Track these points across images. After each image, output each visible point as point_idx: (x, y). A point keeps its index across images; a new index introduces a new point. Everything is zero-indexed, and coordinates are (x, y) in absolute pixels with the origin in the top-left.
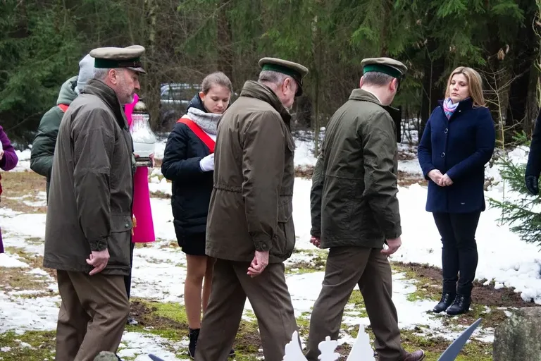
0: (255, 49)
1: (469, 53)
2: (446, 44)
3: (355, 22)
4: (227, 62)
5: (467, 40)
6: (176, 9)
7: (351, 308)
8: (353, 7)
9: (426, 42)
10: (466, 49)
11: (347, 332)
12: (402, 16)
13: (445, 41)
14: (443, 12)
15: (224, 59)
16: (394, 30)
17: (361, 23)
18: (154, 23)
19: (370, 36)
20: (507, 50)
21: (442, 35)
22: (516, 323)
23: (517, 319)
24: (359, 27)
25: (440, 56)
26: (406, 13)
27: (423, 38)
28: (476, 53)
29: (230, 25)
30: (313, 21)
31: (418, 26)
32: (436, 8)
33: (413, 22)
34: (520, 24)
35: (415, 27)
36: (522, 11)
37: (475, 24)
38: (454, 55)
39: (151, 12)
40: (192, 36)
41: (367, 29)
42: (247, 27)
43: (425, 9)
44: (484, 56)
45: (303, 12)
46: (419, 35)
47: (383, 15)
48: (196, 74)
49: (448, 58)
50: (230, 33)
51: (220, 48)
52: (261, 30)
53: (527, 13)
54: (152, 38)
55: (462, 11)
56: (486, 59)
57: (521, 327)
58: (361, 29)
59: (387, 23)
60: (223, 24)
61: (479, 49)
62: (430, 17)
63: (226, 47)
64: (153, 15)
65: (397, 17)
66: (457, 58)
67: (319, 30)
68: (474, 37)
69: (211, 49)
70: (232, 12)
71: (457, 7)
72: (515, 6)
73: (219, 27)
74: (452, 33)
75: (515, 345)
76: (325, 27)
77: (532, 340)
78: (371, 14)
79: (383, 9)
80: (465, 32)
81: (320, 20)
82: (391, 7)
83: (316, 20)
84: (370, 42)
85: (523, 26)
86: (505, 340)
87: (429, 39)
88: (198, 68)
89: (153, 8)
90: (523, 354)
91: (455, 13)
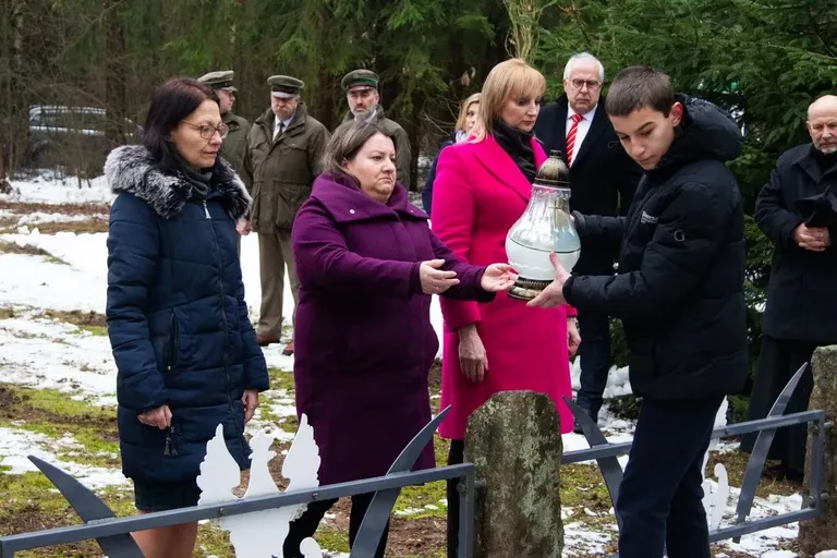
0: (155, 64)
1: (426, 75)
2: (398, 62)
3: (285, 32)
4: (119, 79)
5: (425, 59)
6: (50, 8)
7: (282, 395)
8: (282, 13)
9: (373, 61)
10: (424, 69)
11: (277, 425)
12: (344, 27)
13: (397, 61)
14: (395, 22)
15: (115, 75)
16: (334, 44)
17: (292, 33)
18: (20, 25)
19: (304, 50)
20: (473, 74)
21: (395, 52)
22: (492, 410)
23: (494, 406)
24: (289, 37)
25: (391, 79)
26: (349, 23)
27: (371, 55)
28: (435, 74)
29: (121, 32)
30: (230, 30)
31: (364, 41)
32: (386, 18)
33: (358, 36)
34: (489, 42)
35: (361, 42)
36: (493, 27)
37: (434, 40)
38: (408, 77)
39: (16, 12)
40: (72, 45)
41: (300, 40)
42: (146, 35)
43: (373, 19)
44: (446, 80)
45: (218, 18)
46: (366, 52)
47: (320, 24)
48: (78, 93)
49: (402, 79)
50: (122, 41)
51: (109, 60)
52: (163, 39)
53: (498, 28)
54: (17, 44)
55: (419, 22)
56: (448, 83)
57: (499, 415)
58: (293, 39)
59: (326, 35)
60: (113, 28)
61: (438, 70)
62: (380, 30)
63: (117, 60)
64: (20, 14)
65: (338, 27)
66: (411, 81)
67: (239, 40)
68: (432, 56)
69: (98, 62)
70: (125, 14)
71: (411, 16)
72: (484, 19)
73: (108, 34)
74: (406, 51)
75: (490, 438)
76: (246, 37)
77: (511, 430)
78: (305, 22)
79: (320, 17)
80: (422, 49)
81: (240, 29)
82: (330, 14)
83: (234, 29)
84: (304, 58)
85: (493, 43)
86: (480, 432)
87: (378, 56)
88: (81, 86)
89: (19, 6)
90: (500, 449)
91: (409, 24)
